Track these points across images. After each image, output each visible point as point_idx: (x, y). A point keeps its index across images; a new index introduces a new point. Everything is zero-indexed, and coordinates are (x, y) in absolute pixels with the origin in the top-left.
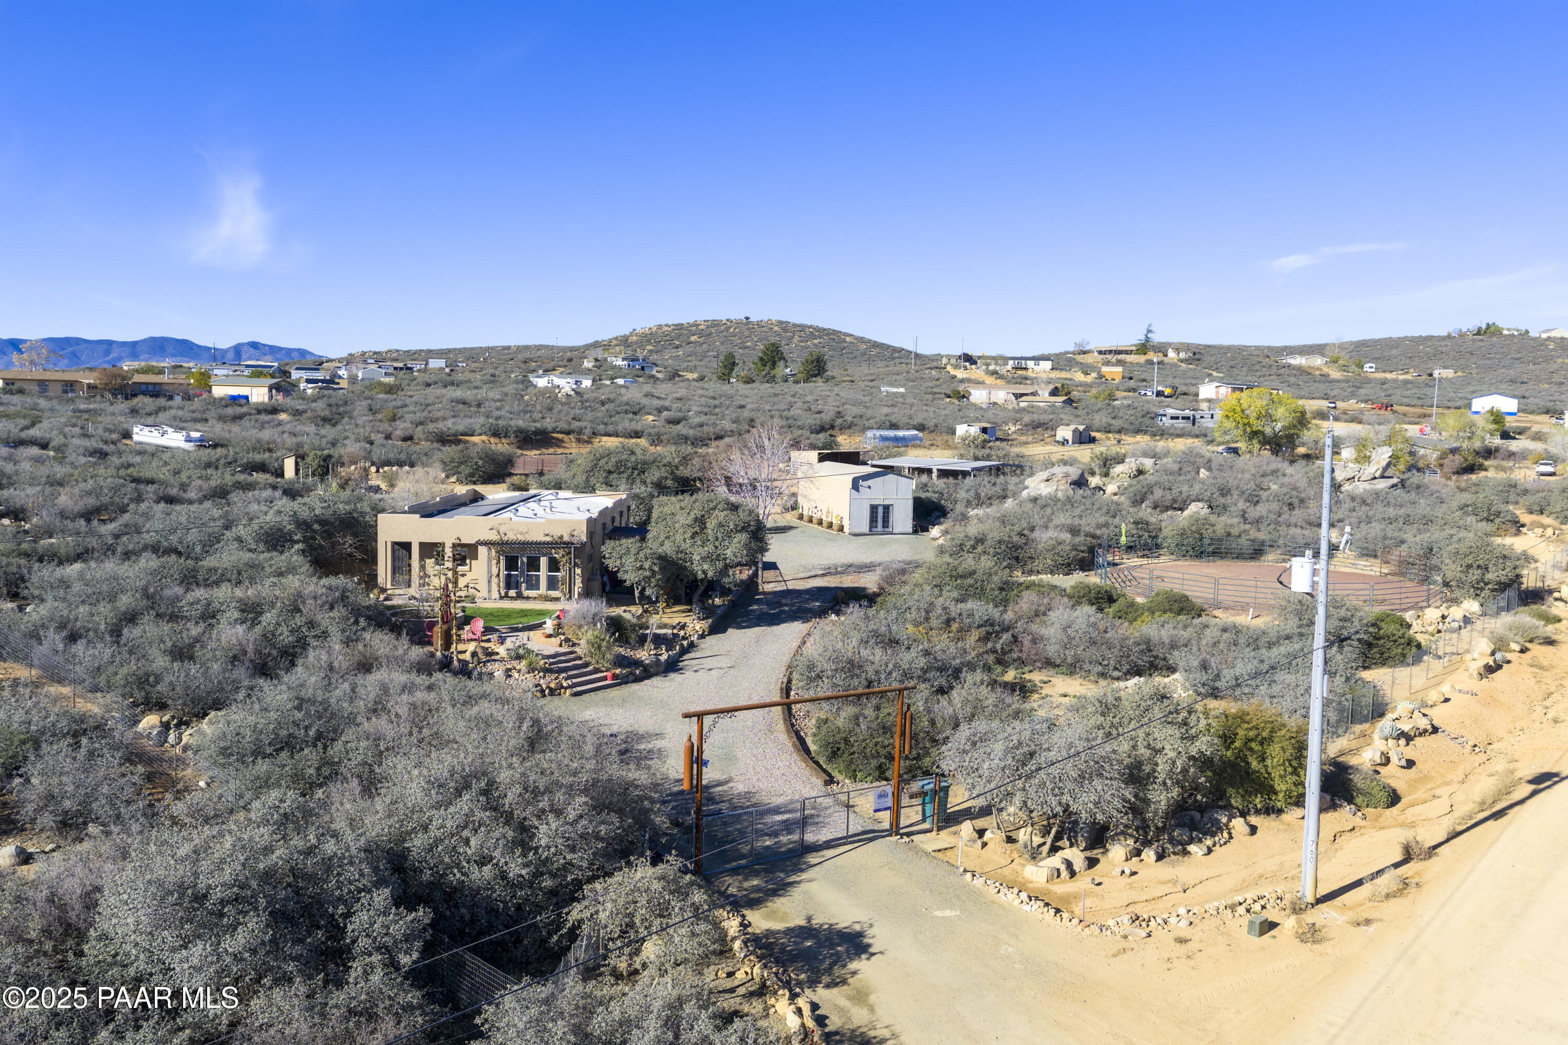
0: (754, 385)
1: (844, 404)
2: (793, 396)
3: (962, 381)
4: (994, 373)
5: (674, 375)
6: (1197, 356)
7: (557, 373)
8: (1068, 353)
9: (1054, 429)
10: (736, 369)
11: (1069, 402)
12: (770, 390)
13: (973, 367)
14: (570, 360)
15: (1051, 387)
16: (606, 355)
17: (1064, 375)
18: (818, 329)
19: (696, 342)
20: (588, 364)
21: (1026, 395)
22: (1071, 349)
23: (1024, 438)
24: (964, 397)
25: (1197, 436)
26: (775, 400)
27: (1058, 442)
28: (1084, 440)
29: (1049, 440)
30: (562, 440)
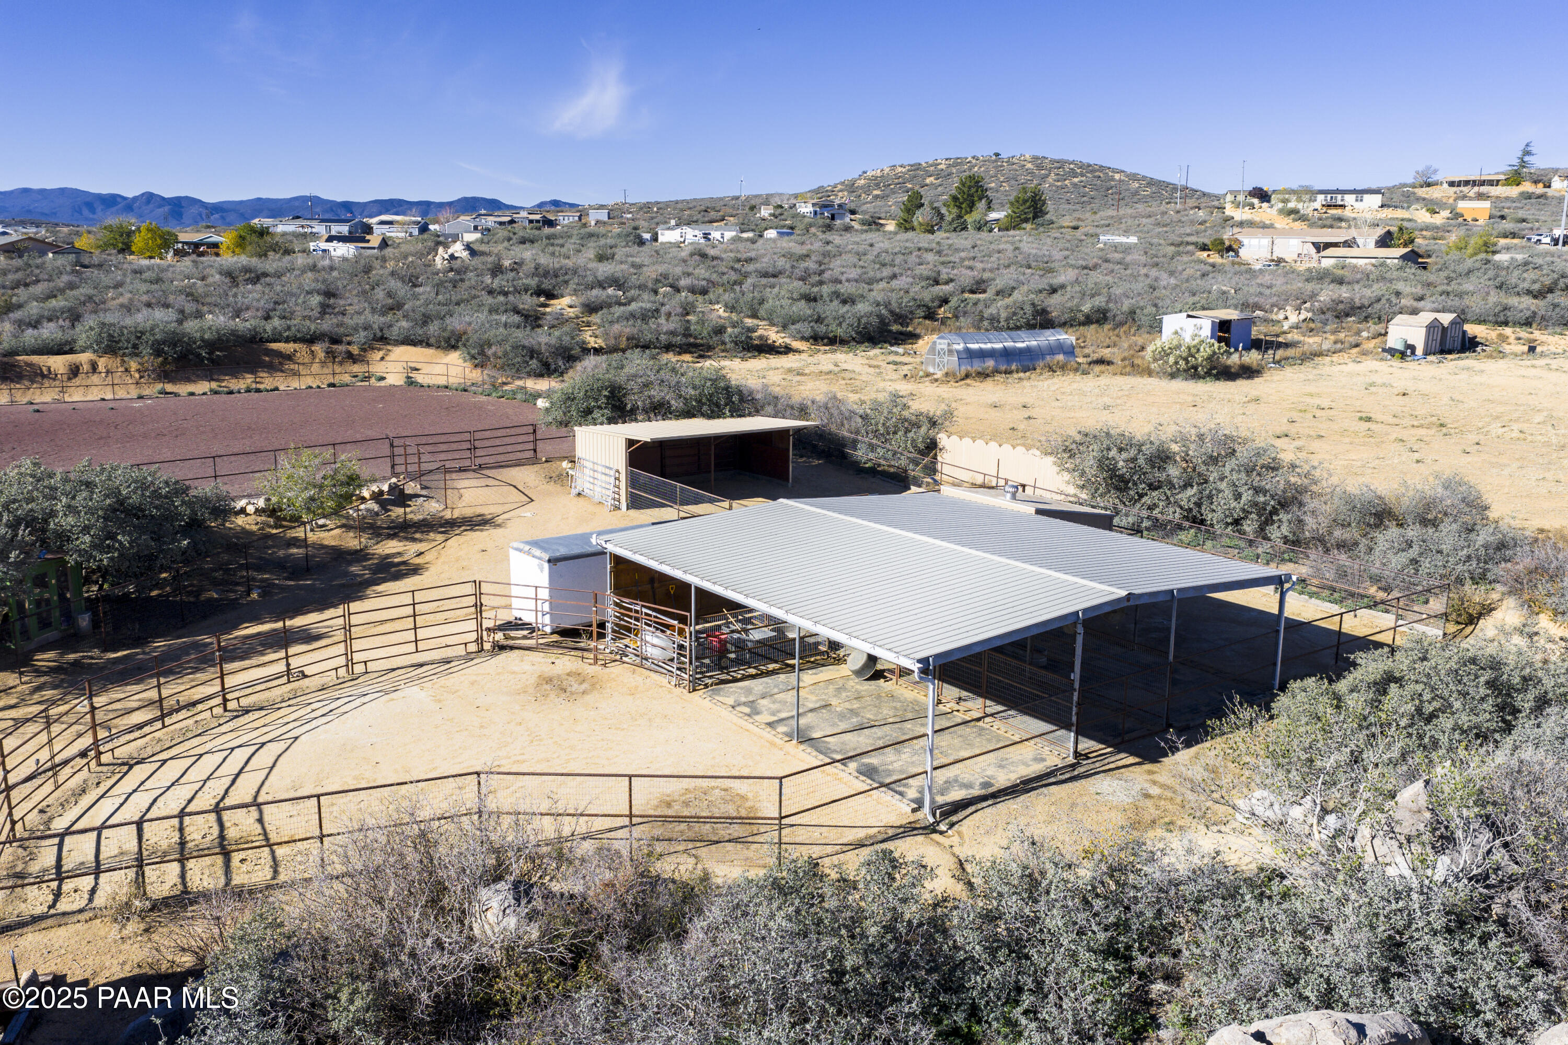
3: (1238, 225)
4: (1294, 212)
5: (869, 224)
8: (1405, 185)
9: (1384, 319)
11: (1413, 257)
13: (1265, 205)
15: (1380, 231)
17: (1400, 214)
18: (1081, 165)
20: (765, 212)
21: (1336, 245)
22: (1410, 180)
23: (1312, 342)
24: (1230, 249)
27: (1392, 352)
28: (1448, 346)
29: (1371, 345)
30: (289, 357)
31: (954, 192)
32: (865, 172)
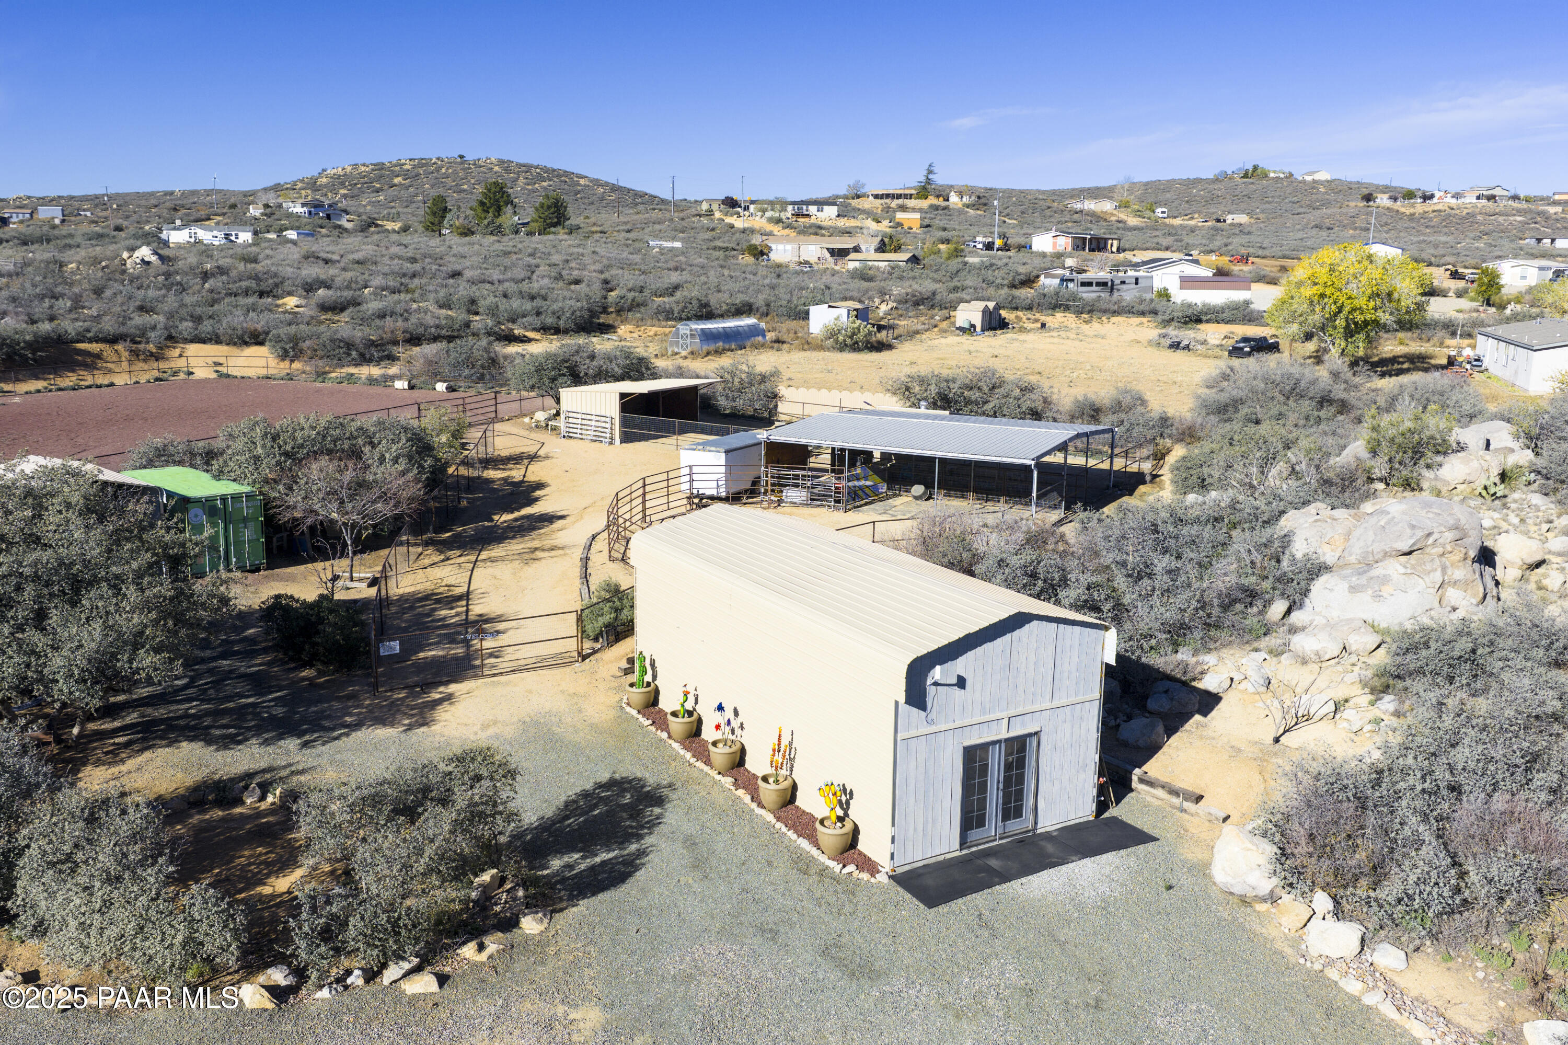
0: (474, 238)
1: (609, 267)
2: (531, 255)
3: (744, 231)
4: (779, 221)
5: (368, 225)
6: (983, 201)
7: (211, 223)
9: (949, 307)
10: (449, 216)
11: (915, 260)
12: (497, 246)
13: (747, 213)
14: (233, 206)
15: (871, 240)
16: (280, 200)
17: (853, 223)
18: (547, 170)
19: (401, 184)
20: (255, 211)
21: (847, 250)
22: (844, 192)
23: (904, 324)
24: (764, 253)
25: (1143, 314)
26: (507, 261)
27: (961, 329)
28: (994, 325)
29: (944, 325)
30: (98, 356)
31: (480, 197)
32: (324, 170)
